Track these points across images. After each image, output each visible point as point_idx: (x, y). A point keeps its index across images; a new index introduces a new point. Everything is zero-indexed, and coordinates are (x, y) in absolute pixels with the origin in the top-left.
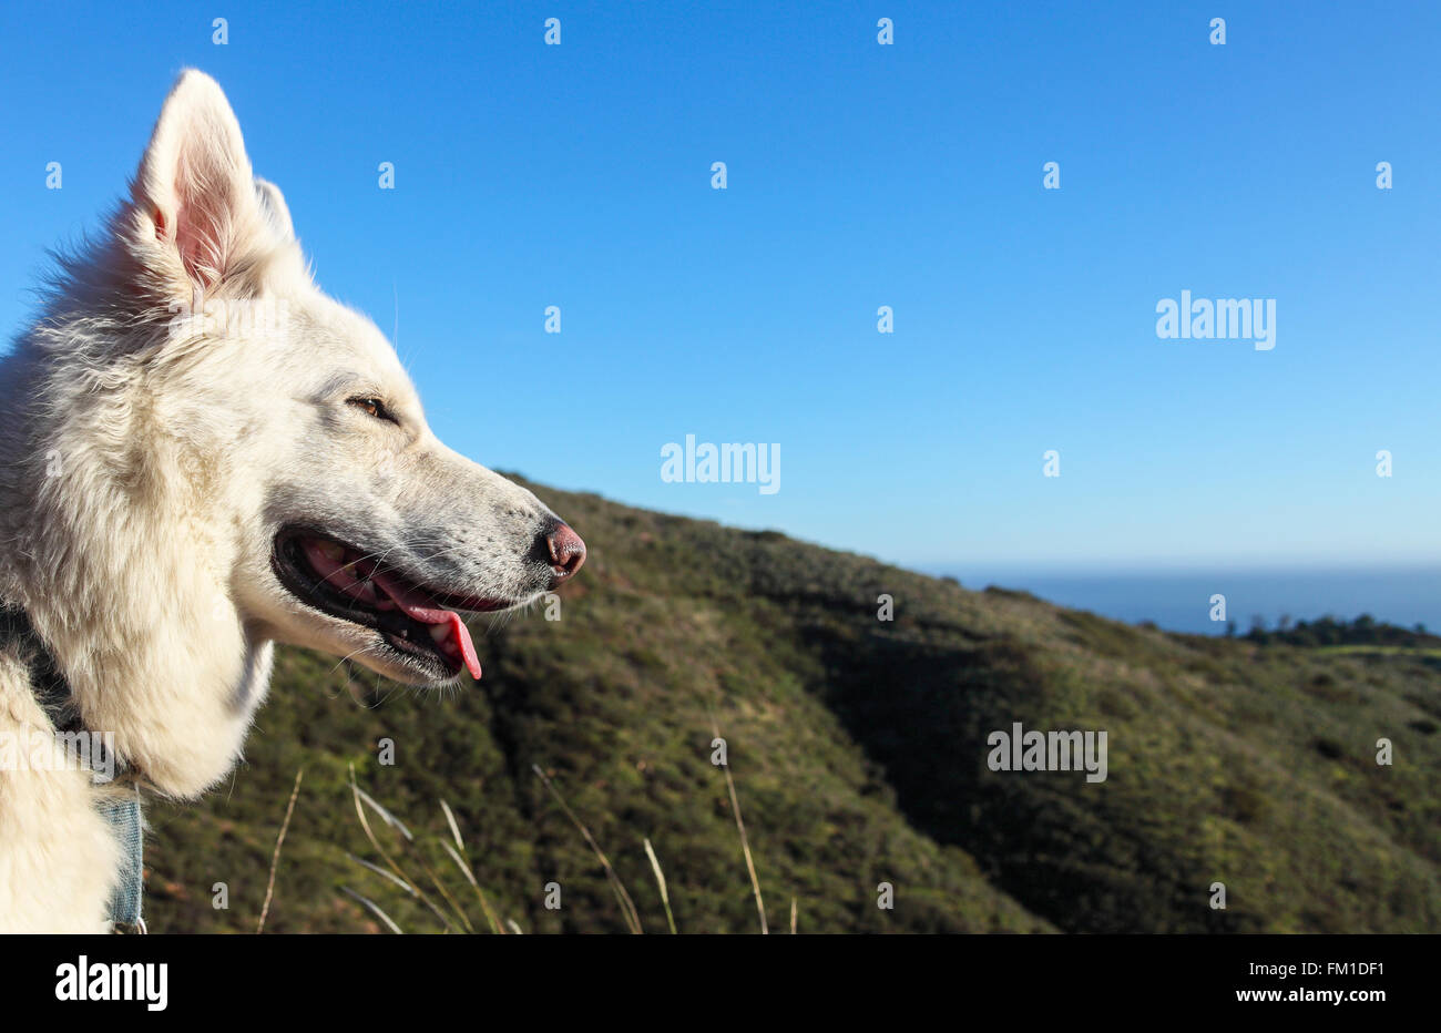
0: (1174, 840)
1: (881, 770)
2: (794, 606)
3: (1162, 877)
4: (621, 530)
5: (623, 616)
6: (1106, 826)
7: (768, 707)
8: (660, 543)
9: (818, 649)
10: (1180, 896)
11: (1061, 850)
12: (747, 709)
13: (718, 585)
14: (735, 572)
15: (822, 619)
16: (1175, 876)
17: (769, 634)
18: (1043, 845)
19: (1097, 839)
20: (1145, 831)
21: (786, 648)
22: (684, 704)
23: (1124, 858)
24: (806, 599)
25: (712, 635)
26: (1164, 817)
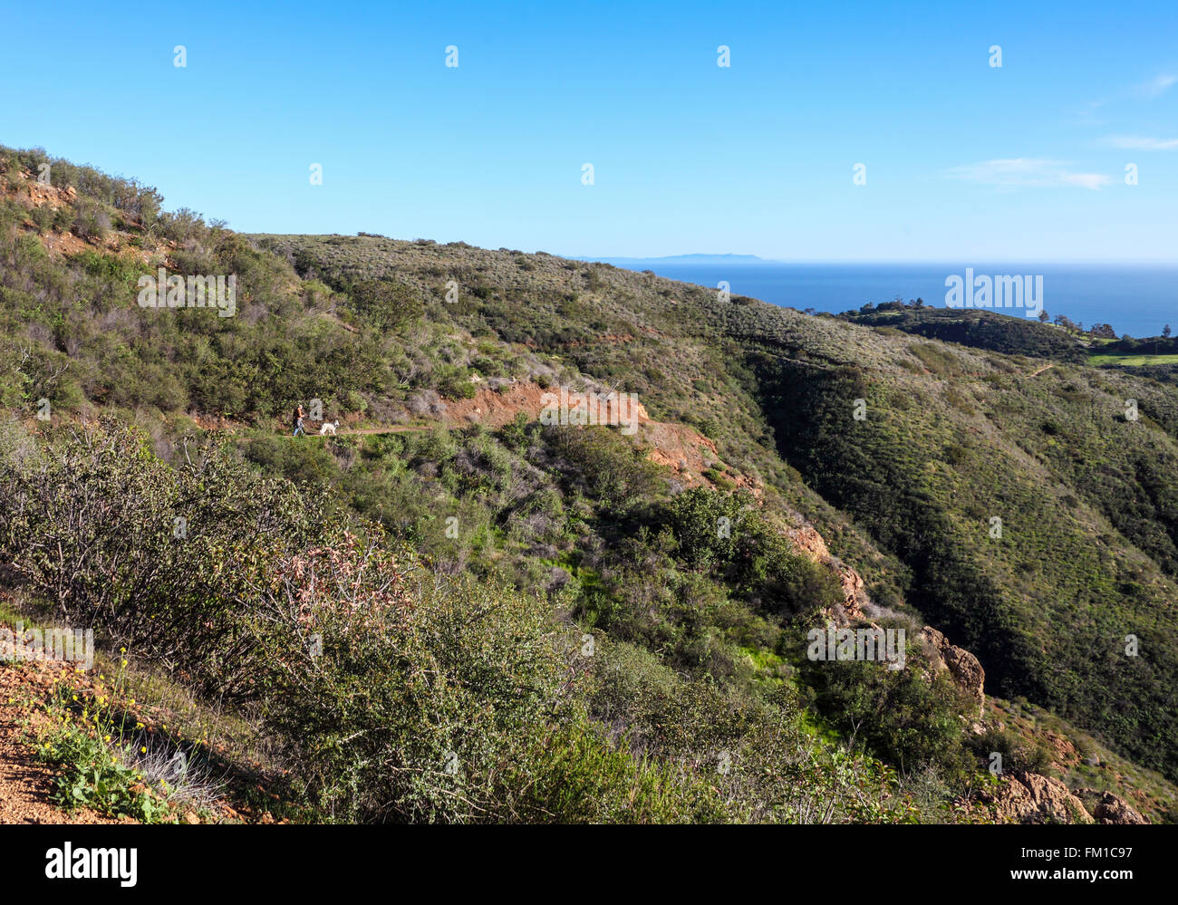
0: (909, 471)
1: (773, 430)
2: (746, 343)
3: (896, 487)
4: (662, 297)
5: (648, 350)
6: (875, 462)
7: (717, 397)
8: (681, 305)
9: (753, 367)
10: (903, 496)
11: (850, 472)
12: (704, 398)
13: (708, 330)
14: (719, 323)
15: (761, 350)
16: (903, 487)
17: (730, 358)
18: (840, 469)
19: (869, 468)
20: (893, 465)
21: (737, 366)
22: (670, 397)
23: (881, 477)
24: (753, 338)
25: (696, 359)
26: (906, 459)
